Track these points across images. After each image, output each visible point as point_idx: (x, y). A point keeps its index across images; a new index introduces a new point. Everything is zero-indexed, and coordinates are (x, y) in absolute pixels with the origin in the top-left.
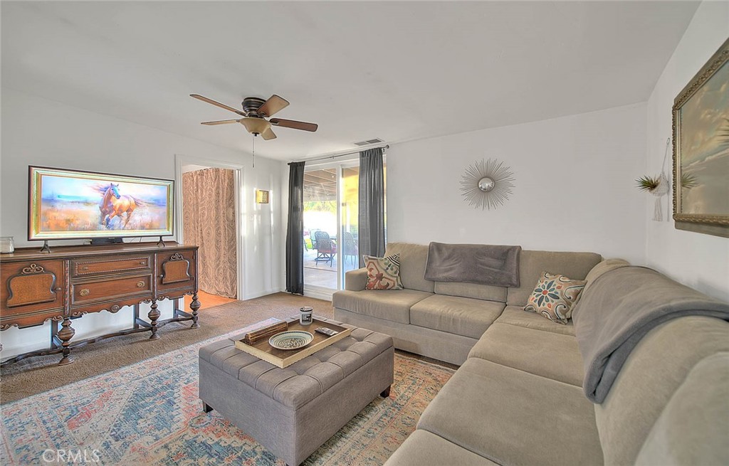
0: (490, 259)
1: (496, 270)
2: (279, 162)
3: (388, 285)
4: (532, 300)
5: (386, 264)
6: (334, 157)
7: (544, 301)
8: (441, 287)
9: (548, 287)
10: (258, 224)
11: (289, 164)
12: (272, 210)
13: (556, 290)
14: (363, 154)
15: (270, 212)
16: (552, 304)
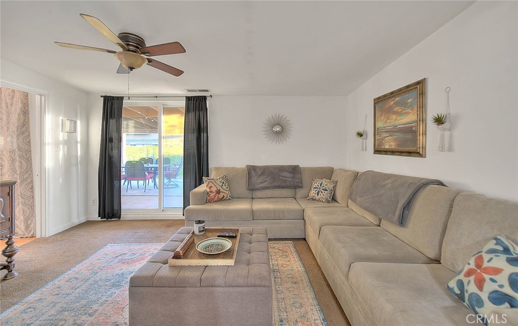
0: (287, 173)
1: (290, 179)
2: (87, 93)
3: (224, 196)
4: (313, 193)
5: (221, 182)
6: (157, 97)
7: (320, 193)
8: (258, 194)
9: (321, 186)
10: (64, 155)
11: (102, 96)
12: (79, 140)
13: (325, 186)
14: (188, 99)
15: (77, 142)
16: (325, 194)
